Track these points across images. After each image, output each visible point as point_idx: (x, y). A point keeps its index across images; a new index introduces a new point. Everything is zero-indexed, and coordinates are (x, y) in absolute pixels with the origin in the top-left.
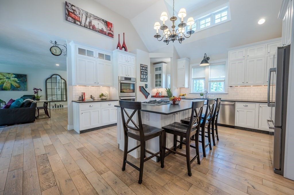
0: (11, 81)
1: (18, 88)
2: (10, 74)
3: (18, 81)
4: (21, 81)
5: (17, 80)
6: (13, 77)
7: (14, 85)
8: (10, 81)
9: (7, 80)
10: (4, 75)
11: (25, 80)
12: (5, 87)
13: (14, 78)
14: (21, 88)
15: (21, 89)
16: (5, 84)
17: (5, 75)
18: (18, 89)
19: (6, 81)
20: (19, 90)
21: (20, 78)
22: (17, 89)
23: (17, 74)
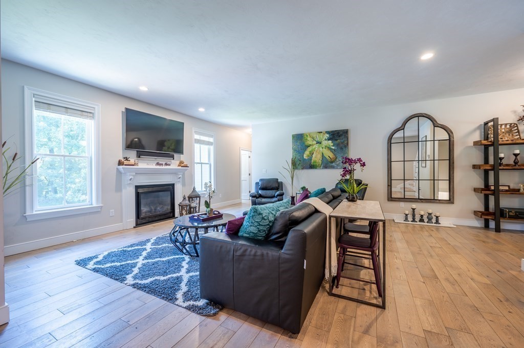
0: (323, 148)
1: (332, 162)
2: (321, 132)
3: (333, 146)
4: (338, 145)
5: (332, 144)
6: (326, 140)
7: (327, 157)
8: (321, 149)
9: (317, 146)
10: (313, 138)
11: (346, 142)
12: (313, 162)
13: (326, 142)
14: (338, 163)
15: (338, 165)
16: (314, 156)
17: (314, 136)
18: (333, 164)
19: (316, 149)
20: (333, 167)
21: (336, 140)
22: (331, 164)
23: (332, 132)
